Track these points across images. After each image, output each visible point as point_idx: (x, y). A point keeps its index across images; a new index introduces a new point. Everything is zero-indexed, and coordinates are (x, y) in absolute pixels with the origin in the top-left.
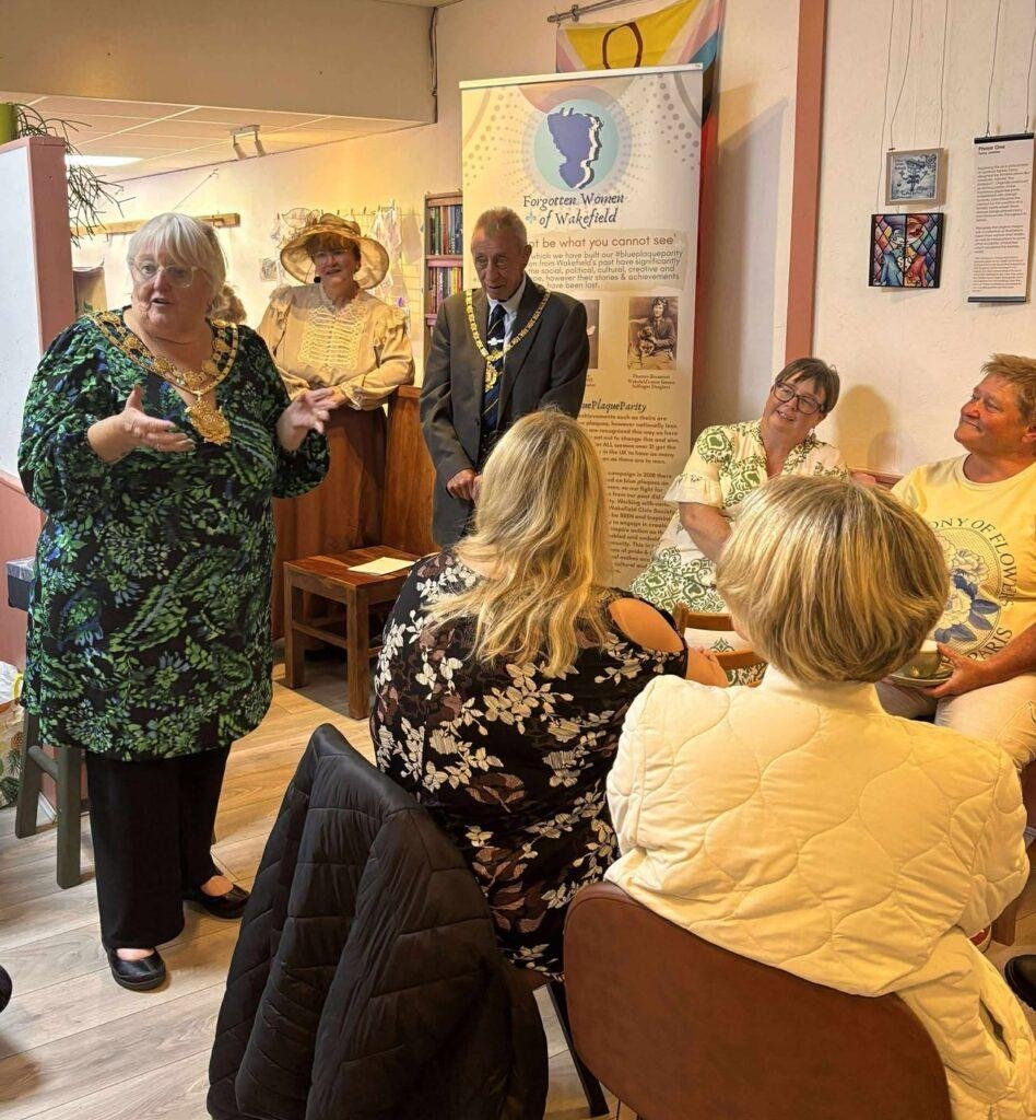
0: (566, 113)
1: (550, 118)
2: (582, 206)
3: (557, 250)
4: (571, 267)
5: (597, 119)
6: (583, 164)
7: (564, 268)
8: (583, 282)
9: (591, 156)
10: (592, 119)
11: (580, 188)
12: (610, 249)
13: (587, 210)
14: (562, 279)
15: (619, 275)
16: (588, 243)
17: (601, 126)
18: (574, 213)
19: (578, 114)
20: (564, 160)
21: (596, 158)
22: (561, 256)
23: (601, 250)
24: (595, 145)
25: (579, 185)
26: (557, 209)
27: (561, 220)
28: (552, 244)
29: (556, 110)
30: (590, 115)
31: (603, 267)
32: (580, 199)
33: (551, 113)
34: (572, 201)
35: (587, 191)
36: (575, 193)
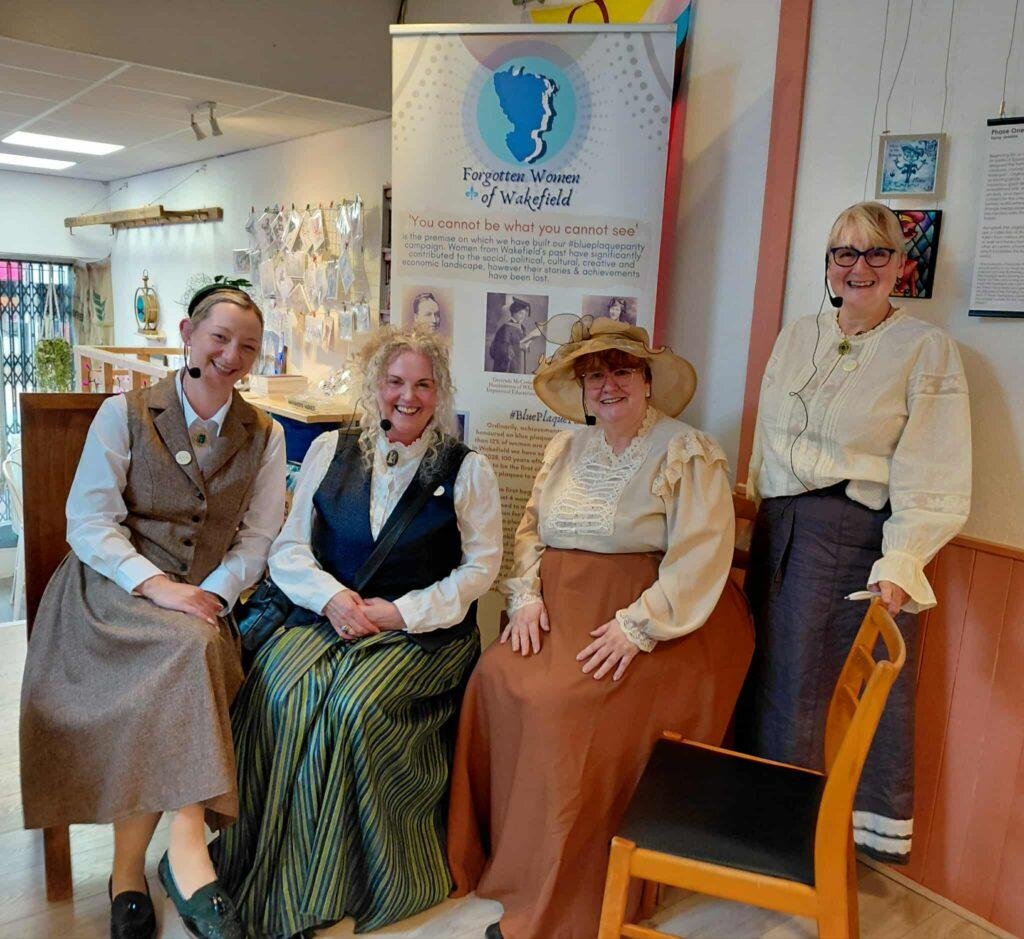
0: (516, 73)
1: (497, 76)
2: (531, 184)
3: (502, 234)
4: (516, 256)
5: (552, 82)
6: (534, 134)
7: (509, 256)
8: (531, 274)
9: (544, 127)
10: (547, 82)
11: (531, 162)
12: (562, 237)
13: (537, 189)
14: (507, 268)
15: (572, 268)
16: (537, 230)
17: (556, 90)
18: (522, 192)
19: (529, 75)
20: (511, 128)
21: (549, 128)
22: (506, 242)
23: (552, 237)
24: (549, 113)
25: (529, 158)
26: (503, 185)
27: (507, 199)
28: (496, 227)
29: (505, 68)
30: (543, 77)
31: (554, 258)
32: (529, 176)
33: (496, 71)
34: (520, 178)
35: (538, 167)
36: (524, 168)
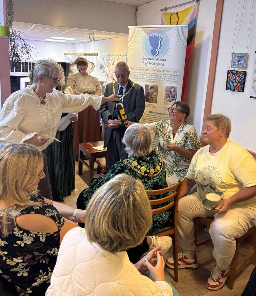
0: (153, 36)
1: (150, 37)
2: (156, 61)
3: (149, 72)
4: (152, 77)
5: (161, 38)
6: (157, 50)
7: (150, 77)
8: (155, 80)
9: (159, 48)
10: (160, 38)
11: (156, 56)
13: (157, 62)
14: (150, 79)
15: (164, 80)
16: (156, 71)
17: (162, 40)
18: (153, 62)
19: (156, 37)
20: (152, 48)
21: (160, 48)
22: (150, 73)
23: (160, 73)
24: (160, 45)
25: (155, 55)
26: (149, 61)
27: (150, 64)
28: (148, 70)
29: (151, 35)
30: (159, 37)
31: (160, 77)
32: (155, 59)
33: (150, 36)
34: (153, 59)
35: (157, 57)
36: (154, 57)
